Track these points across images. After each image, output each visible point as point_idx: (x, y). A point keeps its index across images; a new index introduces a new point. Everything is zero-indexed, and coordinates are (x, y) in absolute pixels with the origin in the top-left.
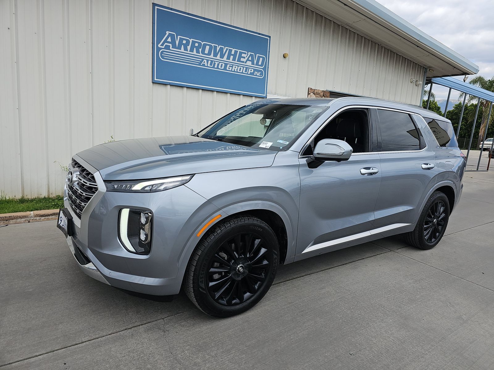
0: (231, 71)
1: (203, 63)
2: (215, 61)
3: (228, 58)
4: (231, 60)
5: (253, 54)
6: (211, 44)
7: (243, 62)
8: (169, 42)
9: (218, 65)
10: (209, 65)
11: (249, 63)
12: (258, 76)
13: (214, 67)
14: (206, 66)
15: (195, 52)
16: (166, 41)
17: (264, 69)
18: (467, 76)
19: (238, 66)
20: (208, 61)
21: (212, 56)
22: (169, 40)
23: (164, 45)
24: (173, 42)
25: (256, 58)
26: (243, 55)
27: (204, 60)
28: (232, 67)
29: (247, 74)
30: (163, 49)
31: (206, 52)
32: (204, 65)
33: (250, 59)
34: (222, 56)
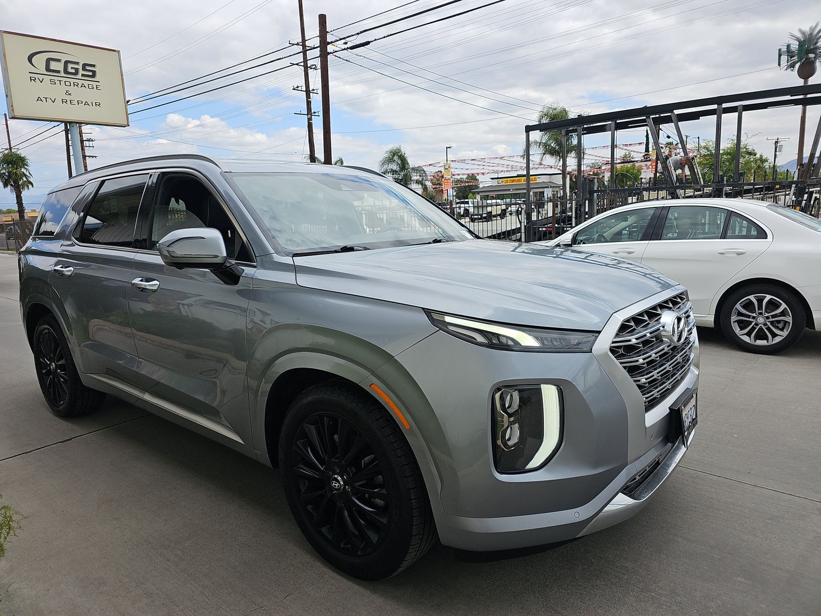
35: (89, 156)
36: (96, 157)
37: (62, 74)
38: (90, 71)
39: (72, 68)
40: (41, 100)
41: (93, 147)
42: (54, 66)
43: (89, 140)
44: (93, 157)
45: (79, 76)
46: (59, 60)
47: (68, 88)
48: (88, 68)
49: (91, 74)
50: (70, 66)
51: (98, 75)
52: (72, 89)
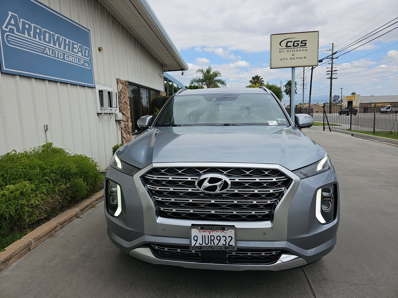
0: (68, 61)
1: (46, 51)
2: (55, 50)
3: (65, 48)
4: (67, 51)
5: (81, 45)
6: (50, 32)
7: (75, 53)
8: (12, 25)
9: (58, 54)
10: (51, 54)
11: (80, 54)
12: (87, 67)
13: (55, 57)
14: (48, 55)
15: (37, 40)
16: (9, 23)
17: (90, 60)
18: (183, 71)
19: (73, 57)
20: (49, 49)
21: (52, 45)
22: (13, 22)
23: (9, 28)
24: (16, 25)
25: (84, 50)
26: (75, 46)
27: (47, 48)
28: (69, 57)
29: (80, 65)
30: (7, 32)
31: (47, 40)
32: (47, 54)
33: (80, 50)
34: (60, 46)
35: (334, 78)
36: (337, 78)
37: (292, 47)
38: (304, 43)
39: (296, 44)
40: (282, 60)
41: (336, 74)
42: (289, 44)
43: (335, 71)
44: (335, 78)
45: (299, 47)
46: (291, 42)
47: (293, 53)
48: (303, 42)
49: (304, 45)
50: (296, 43)
51: (307, 44)
52: (295, 53)
